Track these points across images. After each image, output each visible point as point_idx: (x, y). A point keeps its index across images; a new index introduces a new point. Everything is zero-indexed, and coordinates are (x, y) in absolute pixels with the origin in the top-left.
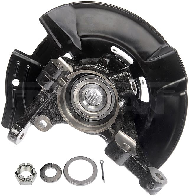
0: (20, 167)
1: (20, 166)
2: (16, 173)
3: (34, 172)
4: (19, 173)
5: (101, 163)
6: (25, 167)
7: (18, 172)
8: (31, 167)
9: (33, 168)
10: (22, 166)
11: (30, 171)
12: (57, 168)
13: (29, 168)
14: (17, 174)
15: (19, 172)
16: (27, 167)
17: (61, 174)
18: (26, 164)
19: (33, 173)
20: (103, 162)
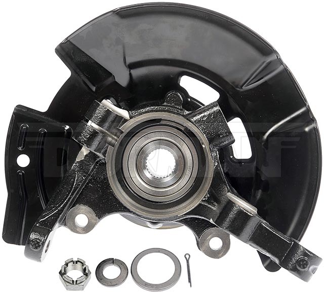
0: (67, 264)
1: (67, 262)
2: (60, 273)
3: (87, 271)
4: (65, 273)
5: (186, 258)
6: (74, 263)
7: (63, 271)
8: (83, 264)
9: (85, 266)
10: (69, 262)
11: (81, 269)
12: (121, 266)
13: (79, 265)
14: (62, 274)
15: (65, 271)
16: (77, 263)
17: (127, 274)
18: (75, 259)
19: (86, 273)
20: (190, 256)
